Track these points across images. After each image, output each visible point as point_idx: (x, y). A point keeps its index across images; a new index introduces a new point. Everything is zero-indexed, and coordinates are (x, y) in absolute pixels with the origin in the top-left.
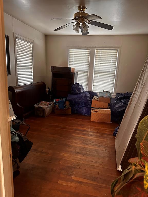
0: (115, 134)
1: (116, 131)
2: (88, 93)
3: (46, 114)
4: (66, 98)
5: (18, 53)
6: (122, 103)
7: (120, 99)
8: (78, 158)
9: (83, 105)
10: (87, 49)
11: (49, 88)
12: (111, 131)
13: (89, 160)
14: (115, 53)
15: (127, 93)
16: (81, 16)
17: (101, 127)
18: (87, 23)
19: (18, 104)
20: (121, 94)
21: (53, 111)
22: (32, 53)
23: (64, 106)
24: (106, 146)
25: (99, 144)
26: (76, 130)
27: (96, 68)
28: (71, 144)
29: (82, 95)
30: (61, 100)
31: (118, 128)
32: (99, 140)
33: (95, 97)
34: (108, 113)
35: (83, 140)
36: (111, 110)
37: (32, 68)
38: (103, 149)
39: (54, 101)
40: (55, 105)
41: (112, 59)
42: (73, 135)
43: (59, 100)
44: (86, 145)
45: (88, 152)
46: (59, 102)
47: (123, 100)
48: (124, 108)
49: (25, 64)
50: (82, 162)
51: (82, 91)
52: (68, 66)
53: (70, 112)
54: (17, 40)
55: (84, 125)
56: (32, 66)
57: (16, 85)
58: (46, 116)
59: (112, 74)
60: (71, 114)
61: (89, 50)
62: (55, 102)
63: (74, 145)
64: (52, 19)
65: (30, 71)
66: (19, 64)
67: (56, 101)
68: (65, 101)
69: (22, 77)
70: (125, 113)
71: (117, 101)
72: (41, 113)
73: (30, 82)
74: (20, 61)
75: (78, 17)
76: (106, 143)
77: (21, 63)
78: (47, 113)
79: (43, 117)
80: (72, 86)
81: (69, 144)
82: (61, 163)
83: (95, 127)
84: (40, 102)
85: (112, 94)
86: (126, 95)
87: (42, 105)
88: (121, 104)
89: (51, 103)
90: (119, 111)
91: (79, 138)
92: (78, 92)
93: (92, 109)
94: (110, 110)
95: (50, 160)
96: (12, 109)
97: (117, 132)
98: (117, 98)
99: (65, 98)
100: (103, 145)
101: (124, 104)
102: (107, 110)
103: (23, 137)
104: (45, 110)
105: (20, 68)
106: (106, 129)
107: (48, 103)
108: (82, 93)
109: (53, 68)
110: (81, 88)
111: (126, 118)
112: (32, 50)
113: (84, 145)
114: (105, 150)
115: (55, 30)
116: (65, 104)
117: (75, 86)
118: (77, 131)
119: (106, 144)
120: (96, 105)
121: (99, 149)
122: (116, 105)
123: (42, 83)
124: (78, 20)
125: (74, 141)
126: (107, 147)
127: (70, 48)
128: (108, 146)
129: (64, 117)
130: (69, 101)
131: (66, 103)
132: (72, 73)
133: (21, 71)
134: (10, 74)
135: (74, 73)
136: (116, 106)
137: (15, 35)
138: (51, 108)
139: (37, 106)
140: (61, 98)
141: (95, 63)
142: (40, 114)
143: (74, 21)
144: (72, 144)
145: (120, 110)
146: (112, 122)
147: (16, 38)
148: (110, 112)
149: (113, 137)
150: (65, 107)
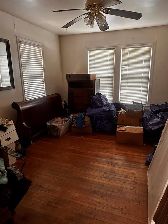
0: (148, 163)
1: (149, 159)
2: (112, 106)
3: (61, 134)
4: (86, 112)
5: (24, 60)
6: (159, 118)
7: (156, 113)
8: (94, 201)
9: (107, 121)
10: (111, 49)
11: (65, 102)
12: (143, 158)
13: (109, 204)
14: (148, 51)
15: (165, 103)
16: (94, 4)
17: (130, 152)
18: (104, 13)
19: (24, 124)
20: (158, 106)
21: (70, 129)
22: (42, 59)
23: (83, 122)
24: (134, 182)
25: (125, 179)
26: (96, 156)
27: (123, 72)
28: (86, 178)
29: (105, 108)
30: (79, 115)
31: (153, 154)
32: (125, 171)
33: (122, 110)
34: (139, 132)
35: (104, 172)
36: (144, 129)
37: (44, 77)
38: (130, 187)
39: (71, 116)
40: (72, 121)
41: (144, 59)
42: (92, 163)
43: (77, 115)
44: (106, 180)
45: (109, 190)
46: (76, 118)
47: (160, 114)
48: (161, 125)
49: (33, 74)
50: (98, 208)
51: (105, 104)
52: (88, 72)
53: (90, 130)
54: (21, 45)
55: (107, 149)
56: (43, 76)
57: (24, 100)
58: (60, 137)
59: (145, 79)
60: (91, 132)
61: (113, 49)
62: (71, 118)
63: (90, 179)
64: (53, 12)
65: (41, 81)
66: (26, 74)
67: (73, 117)
68: (84, 116)
69: (30, 90)
70: (161, 137)
71: (152, 115)
72: (55, 132)
73: (42, 95)
74: (27, 70)
75: (91, 5)
76: (135, 177)
77: (28, 72)
78: (61, 132)
79: (57, 137)
80: (91, 98)
81: (84, 177)
82: (69, 208)
83: (122, 151)
84: (54, 118)
85: (145, 104)
86: (165, 106)
87: (55, 123)
88: (157, 120)
89: (67, 119)
90: (155, 130)
91: (99, 169)
92: (100, 105)
93: (118, 127)
94: (142, 127)
95: (56, 203)
96: (15, 131)
97: (151, 160)
98: (152, 110)
99: (84, 113)
100: (130, 180)
101: (162, 120)
102: (138, 128)
103: (18, 174)
104: (59, 129)
105: (27, 79)
106: (136, 154)
107: (63, 120)
108: (106, 105)
109: (69, 76)
110: (104, 100)
111: (163, 143)
112: (42, 56)
113: (104, 179)
114: (132, 188)
115: (63, 27)
116: (84, 120)
117: (96, 98)
118: (96, 158)
119: (135, 179)
120: (123, 121)
121: (124, 186)
122: (151, 121)
123: (57, 95)
124: (91, 10)
125: (92, 173)
126: (136, 183)
127: (90, 49)
128: (138, 182)
129: (82, 137)
130: (89, 116)
131: (85, 118)
132: (93, 81)
133: (29, 82)
134: (14, 88)
135: (95, 81)
136: (151, 123)
137: (18, 38)
138: (68, 125)
139: (50, 124)
140: (79, 113)
141: (122, 66)
142: (53, 133)
143: (86, 11)
144: (89, 178)
145: (156, 128)
146: (145, 144)
147: (20, 42)
148: (143, 130)
149: (145, 167)
150: (84, 124)
